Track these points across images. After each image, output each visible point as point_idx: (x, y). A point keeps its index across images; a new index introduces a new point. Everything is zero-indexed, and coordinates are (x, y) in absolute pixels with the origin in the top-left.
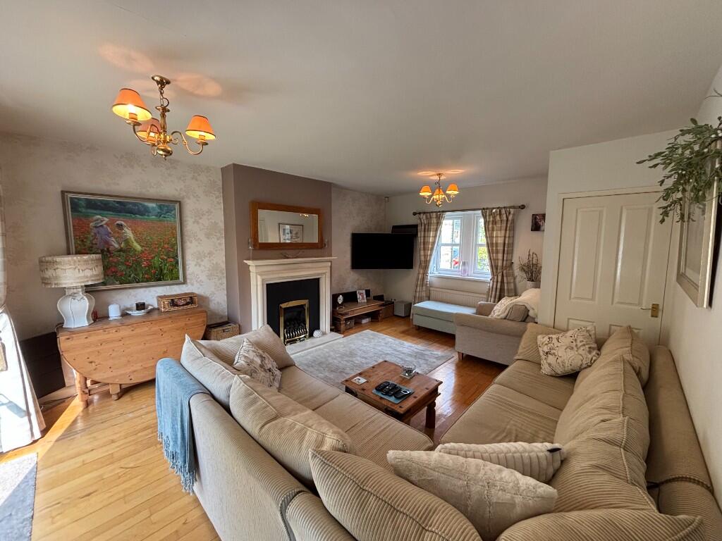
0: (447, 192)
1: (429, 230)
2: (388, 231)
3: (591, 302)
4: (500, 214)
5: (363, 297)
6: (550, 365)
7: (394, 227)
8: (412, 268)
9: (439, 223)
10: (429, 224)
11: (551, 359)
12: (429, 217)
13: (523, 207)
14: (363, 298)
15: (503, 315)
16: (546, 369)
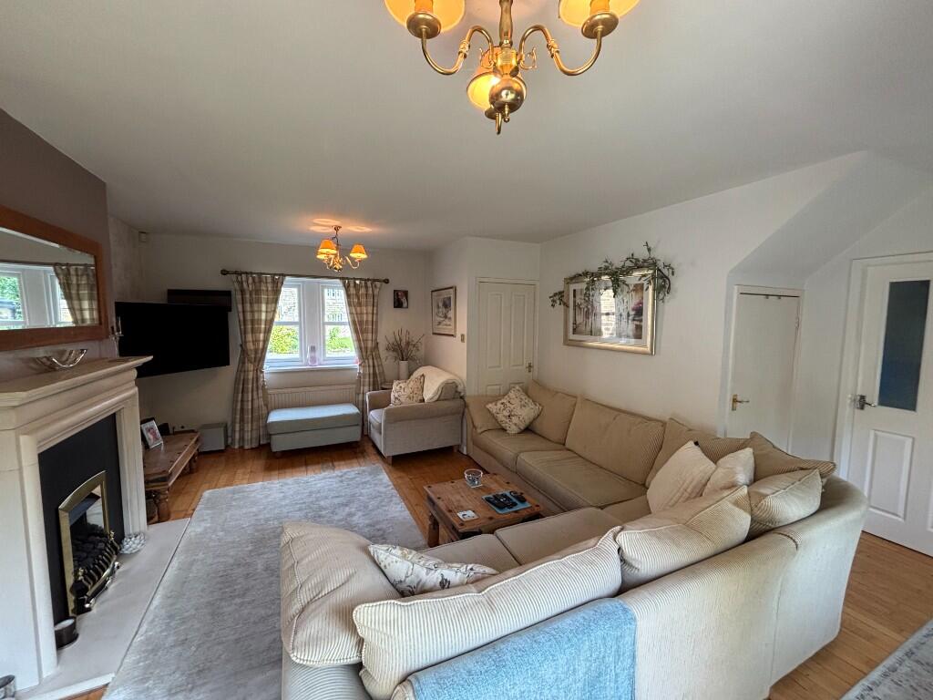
0: (352, 255)
1: (259, 302)
2: (160, 299)
3: (498, 369)
4: (366, 287)
5: (154, 434)
6: (515, 424)
7: (171, 293)
8: (228, 364)
9: (277, 292)
10: (258, 292)
11: (515, 420)
12: (257, 280)
13: (387, 281)
14: (156, 439)
15: (436, 397)
16: (513, 429)
